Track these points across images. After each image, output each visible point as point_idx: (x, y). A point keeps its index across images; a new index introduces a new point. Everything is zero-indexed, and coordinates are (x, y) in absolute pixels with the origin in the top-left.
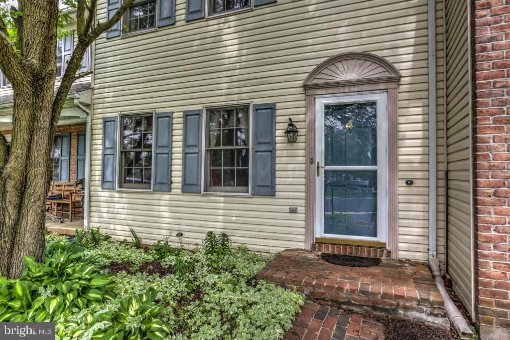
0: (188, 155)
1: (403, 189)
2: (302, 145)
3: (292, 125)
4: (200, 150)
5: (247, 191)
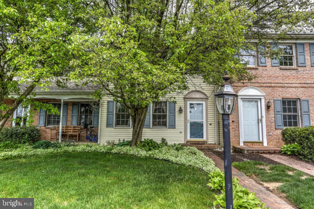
1: (209, 126)
2: (183, 114)
3: (181, 108)
4: (150, 114)
5: (167, 127)
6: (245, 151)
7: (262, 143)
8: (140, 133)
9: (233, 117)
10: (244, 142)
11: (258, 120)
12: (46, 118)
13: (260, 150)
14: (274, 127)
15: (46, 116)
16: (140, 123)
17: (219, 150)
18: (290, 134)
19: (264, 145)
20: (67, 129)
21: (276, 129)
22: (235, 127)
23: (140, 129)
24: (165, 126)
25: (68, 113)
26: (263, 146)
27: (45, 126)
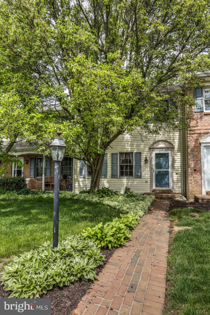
0: (113, 166)
1: (176, 176)
2: (149, 164)
3: (146, 158)
4: (118, 165)
5: (133, 177)
6: (200, 200)
8: (97, 182)
9: (195, 166)
10: (207, 192)
12: (35, 171)
15: (35, 169)
16: (97, 173)
17: (180, 199)
20: (52, 180)
22: (197, 176)
23: (97, 179)
24: (132, 176)
25: (52, 166)
27: (35, 177)
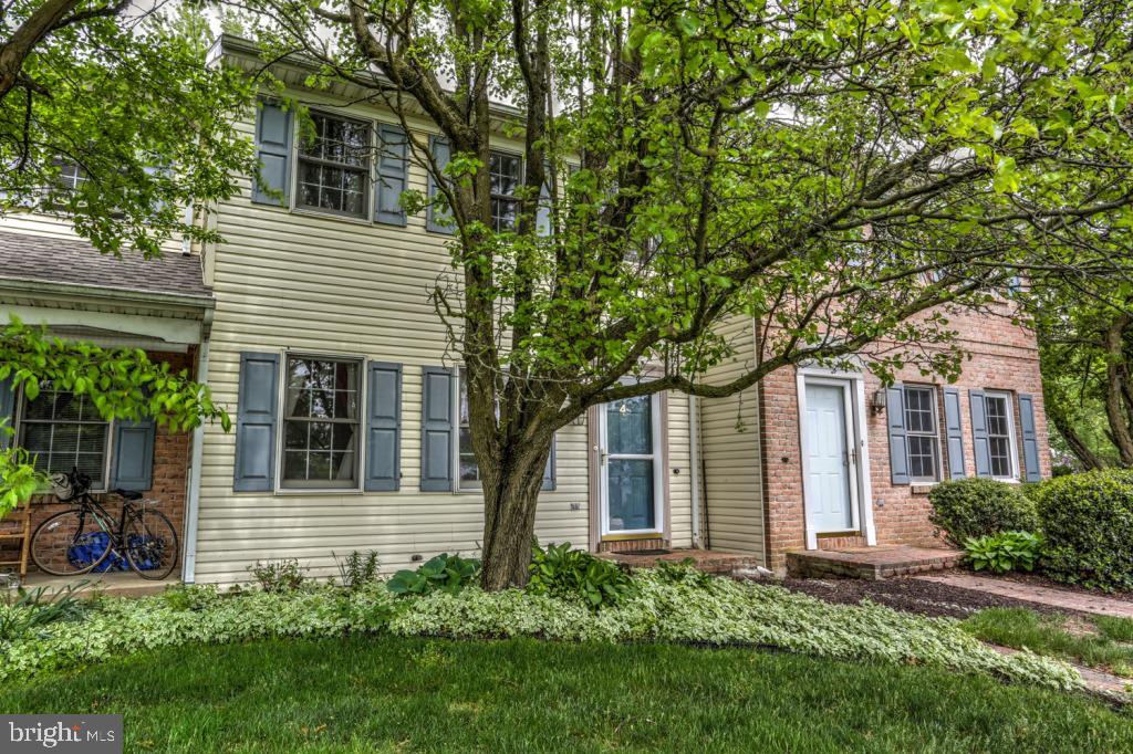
0: (431, 434)
1: (673, 478)
2: (584, 429)
6: (877, 571)
7: (862, 534)
9: (785, 444)
10: (819, 535)
11: (846, 453)
13: (912, 563)
14: (889, 478)
18: (973, 502)
19: (870, 544)
21: (893, 485)
22: (791, 481)
26: (866, 546)
